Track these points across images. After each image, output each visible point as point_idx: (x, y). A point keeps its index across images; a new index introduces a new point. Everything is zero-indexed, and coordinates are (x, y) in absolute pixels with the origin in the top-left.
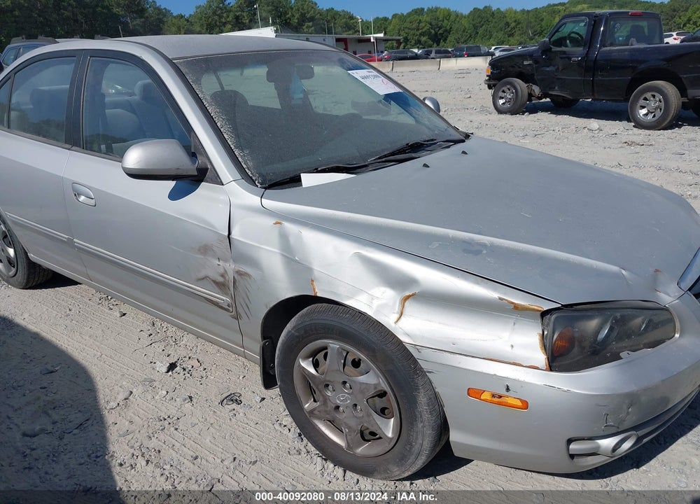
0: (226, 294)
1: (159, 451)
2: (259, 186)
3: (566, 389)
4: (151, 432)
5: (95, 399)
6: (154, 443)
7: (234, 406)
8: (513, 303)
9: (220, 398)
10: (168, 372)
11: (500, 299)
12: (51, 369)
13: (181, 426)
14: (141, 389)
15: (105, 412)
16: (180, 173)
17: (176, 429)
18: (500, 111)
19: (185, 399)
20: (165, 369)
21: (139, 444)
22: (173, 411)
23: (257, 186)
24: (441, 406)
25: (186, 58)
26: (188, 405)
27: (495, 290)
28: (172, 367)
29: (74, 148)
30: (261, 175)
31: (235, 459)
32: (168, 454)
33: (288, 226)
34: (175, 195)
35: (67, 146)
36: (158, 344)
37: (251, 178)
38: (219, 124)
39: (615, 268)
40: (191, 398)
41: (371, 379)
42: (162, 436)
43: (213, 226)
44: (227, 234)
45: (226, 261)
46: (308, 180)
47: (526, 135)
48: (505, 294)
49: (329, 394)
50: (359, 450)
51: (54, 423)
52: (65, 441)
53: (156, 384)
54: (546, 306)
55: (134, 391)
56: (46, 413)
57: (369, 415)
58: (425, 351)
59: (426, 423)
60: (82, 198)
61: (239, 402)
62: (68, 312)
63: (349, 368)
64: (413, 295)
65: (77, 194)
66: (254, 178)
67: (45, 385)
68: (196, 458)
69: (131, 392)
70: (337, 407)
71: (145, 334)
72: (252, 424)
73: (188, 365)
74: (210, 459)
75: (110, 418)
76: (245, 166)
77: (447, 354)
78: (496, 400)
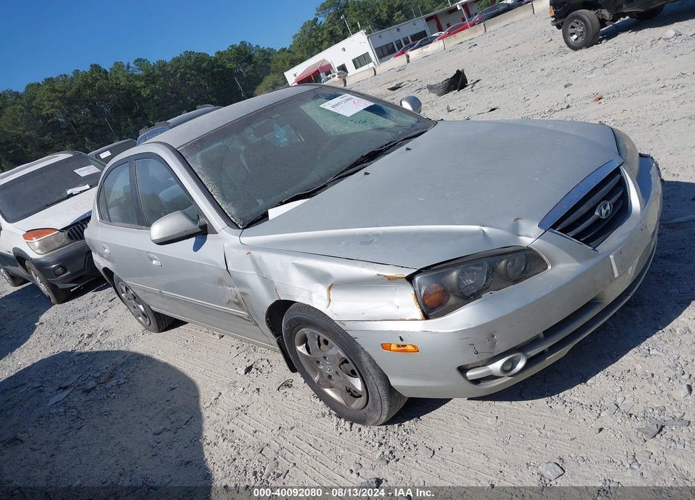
0: (243, 310)
1: (233, 431)
2: (241, 227)
3: (434, 331)
4: (230, 418)
5: (198, 403)
6: (231, 426)
7: (287, 389)
8: (386, 276)
9: (278, 385)
10: (246, 373)
11: (378, 275)
12: (173, 387)
13: (249, 411)
14: (226, 389)
15: (203, 410)
16: (188, 233)
17: (246, 414)
18: (575, 48)
19: (254, 391)
20: (243, 372)
21: (221, 428)
22: (246, 402)
23: (239, 228)
24: (374, 361)
25: (187, 143)
26: (256, 395)
27: (375, 269)
28: (248, 370)
29: (143, 227)
30: (241, 219)
31: (280, 428)
32: (239, 432)
33: (255, 254)
34: (197, 247)
35: (140, 227)
36: (242, 354)
37: (235, 223)
38: (210, 190)
39: (476, 228)
40: (258, 390)
41: (335, 351)
42: (236, 421)
43: (218, 265)
44: (225, 268)
45: (234, 287)
46: (273, 213)
47: (596, 68)
48: (381, 270)
49: (322, 367)
50: (353, 406)
51: (172, 423)
52: (178, 434)
53: (237, 384)
54: (407, 273)
55: (222, 392)
56: (168, 417)
57: (345, 378)
58: (346, 323)
59: (374, 376)
60: (154, 262)
61: (290, 386)
62: (186, 343)
63: (323, 346)
64: (332, 285)
65: (152, 259)
66: (237, 223)
67: (169, 399)
68: (255, 432)
69: (220, 393)
70: (330, 377)
71: (234, 348)
72: (296, 400)
73: (260, 366)
74: (265, 431)
75: (205, 413)
76: (230, 216)
77: (360, 322)
78: (402, 348)
